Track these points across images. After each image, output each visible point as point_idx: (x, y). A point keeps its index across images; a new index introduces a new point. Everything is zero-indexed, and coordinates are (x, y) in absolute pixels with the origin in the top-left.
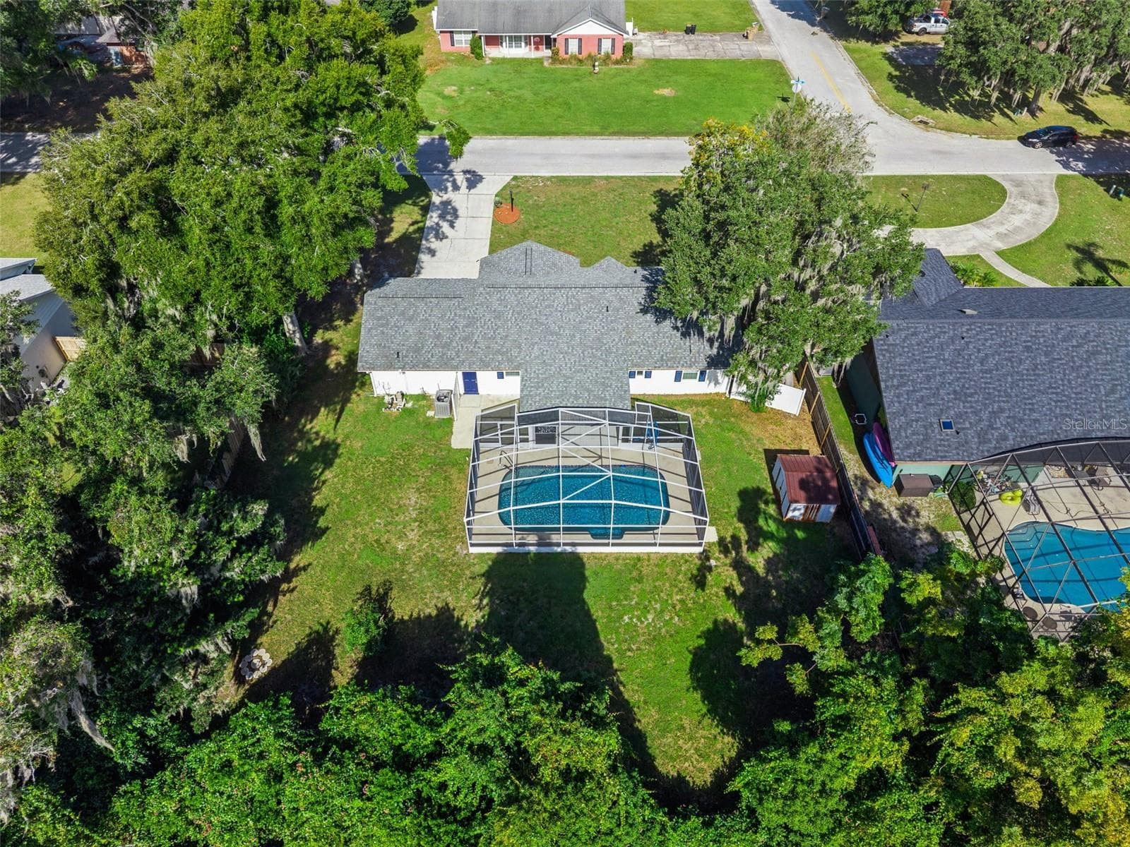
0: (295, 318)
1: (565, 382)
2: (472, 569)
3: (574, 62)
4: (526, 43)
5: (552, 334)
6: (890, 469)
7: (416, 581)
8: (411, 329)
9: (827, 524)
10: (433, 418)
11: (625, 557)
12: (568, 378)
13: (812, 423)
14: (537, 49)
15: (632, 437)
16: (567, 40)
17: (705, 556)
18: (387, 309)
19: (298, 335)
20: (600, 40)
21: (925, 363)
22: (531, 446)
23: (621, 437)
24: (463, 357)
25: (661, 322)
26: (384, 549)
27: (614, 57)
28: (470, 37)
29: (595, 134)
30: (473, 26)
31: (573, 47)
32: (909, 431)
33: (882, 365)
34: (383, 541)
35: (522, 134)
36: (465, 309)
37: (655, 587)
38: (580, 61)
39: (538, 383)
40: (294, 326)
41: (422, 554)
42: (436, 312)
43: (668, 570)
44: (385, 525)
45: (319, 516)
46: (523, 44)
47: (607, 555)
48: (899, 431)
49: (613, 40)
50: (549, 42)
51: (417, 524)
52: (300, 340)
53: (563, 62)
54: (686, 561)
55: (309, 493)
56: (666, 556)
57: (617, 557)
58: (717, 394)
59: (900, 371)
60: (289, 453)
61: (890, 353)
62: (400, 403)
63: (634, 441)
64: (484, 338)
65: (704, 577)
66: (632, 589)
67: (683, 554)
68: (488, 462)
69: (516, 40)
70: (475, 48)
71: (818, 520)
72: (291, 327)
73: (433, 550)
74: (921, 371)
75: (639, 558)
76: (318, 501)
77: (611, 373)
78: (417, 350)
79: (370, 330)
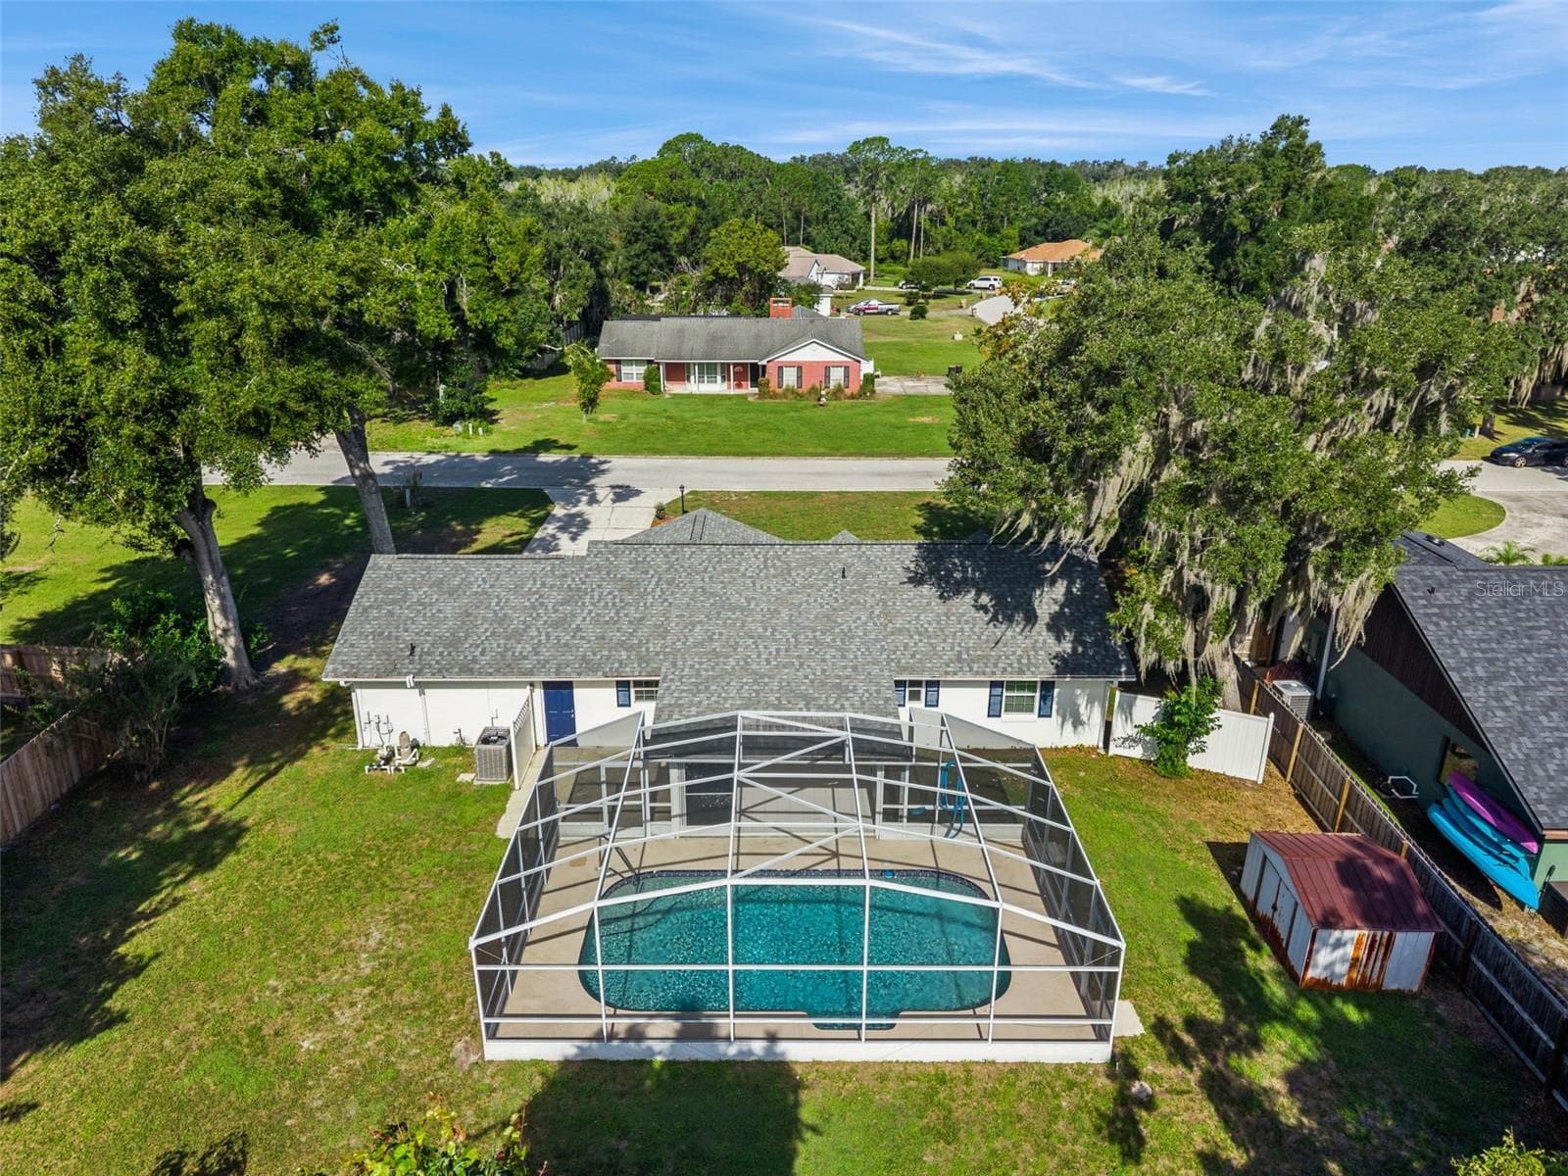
0: (230, 601)
1: (755, 682)
2: (483, 1101)
3: (790, 396)
4: (723, 378)
5: (733, 609)
6: (1523, 864)
7: (321, 1131)
8: (449, 608)
9: (1413, 996)
10: (470, 784)
11: (906, 1072)
12: (762, 676)
13: (1298, 797)
14: (739, 386)
15: (905, 807)
16: (780, 368)
17: (1123, 1066)
18: (408, 578)
19: (232, 641)
20: (827, 369)
21: (1530, 638)
22: (677, 828)
23: (880, 806)
24: (545, 653)
25: (949, 598)
26: (264, 1051)
27: (848, 392)
28: (642, 369)
29: (823, 455)
30: (649, 355)
31: (790, 377)
32: (1551, 767)
33: (1440, 642)
34: (267, 1031)
35: (708, 455)
36: (565, 576)
37: (994, 1153)
38: (801, 396)
39: (697, 685)
40: (226, 618)
41: (357, 1062)
42: (505, 580)
43: (1023, 1108)
44: (287, 994)
45: (120, 980)
46: (719, 378)
47: (855, 1067)
48: (1527, 766)
49: (847, 368)
50: (754, 373)
51: (367, 990)
52: (236, 651)
53: (775, 396)
54: (1071, 1085)
55: (126, 921)
56: (1017, 1069)
57: (883, 1072)
58: (1080, 748)
59: (1483, 651)
60: (125, 841)
61: (1448, 620)
62: (404, 759)
63: (913, 817)
64: (597, 620)
65: (1133, 1122)
66: (929, 1159)
67: (1059, 1067)
68: (573, 864)
69: (708, 370)
70: (651, 385)
71: (1390, 984)
72: (219, 619)
73: (390, 1050)
74: (1529, 652)
75: (940, 1075)
76: (137, 945)
77: (855, 668)
78: (454, 643)
79: (365, 610)
